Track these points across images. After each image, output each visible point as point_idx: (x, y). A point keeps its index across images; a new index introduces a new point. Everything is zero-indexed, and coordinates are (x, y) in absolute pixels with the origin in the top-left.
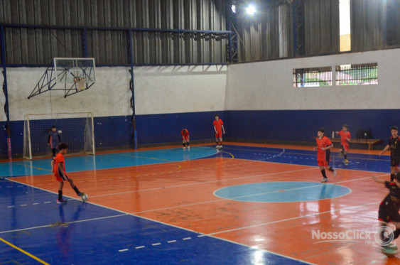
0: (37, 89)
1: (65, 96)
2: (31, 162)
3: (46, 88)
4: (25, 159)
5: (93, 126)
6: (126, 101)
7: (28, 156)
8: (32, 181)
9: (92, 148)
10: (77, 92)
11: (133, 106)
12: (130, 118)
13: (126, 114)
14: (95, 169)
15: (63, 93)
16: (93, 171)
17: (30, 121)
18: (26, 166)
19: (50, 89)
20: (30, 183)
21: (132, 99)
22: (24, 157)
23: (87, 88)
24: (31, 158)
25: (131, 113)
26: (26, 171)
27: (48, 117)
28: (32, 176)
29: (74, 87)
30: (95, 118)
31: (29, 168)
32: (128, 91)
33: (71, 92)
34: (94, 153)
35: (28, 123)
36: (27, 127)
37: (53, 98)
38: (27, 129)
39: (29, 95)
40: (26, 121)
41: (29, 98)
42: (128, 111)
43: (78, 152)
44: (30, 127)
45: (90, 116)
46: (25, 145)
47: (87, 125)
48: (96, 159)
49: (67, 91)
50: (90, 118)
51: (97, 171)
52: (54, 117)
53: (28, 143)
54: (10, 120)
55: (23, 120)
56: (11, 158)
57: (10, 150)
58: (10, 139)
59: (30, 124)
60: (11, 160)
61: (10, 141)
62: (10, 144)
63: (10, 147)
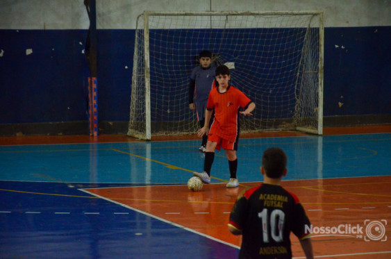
2: (148, 147)
4: (133, 138)
5: (322, 55)
7: (142, 128)
8: (148, 201)
9: (316, 114)
14: (320, 177)
16: (315, 183)
17: (152, 32)
18: (133, 156)
20: (143, 206)
22: (130, 132)
24: (148, 135)
27: (201, 23)
28: (149, 187)
30: (327, 30)
31: (142, 164)
34: (320, 130)
35: (147, 37)
36: (142, 55)
38: (144, 54)
40: (141, 32)
43: (276, 125)
44: (151, 48)
45: (315, 24)
46: (134, 97)
47: (306, 50)
48: (324, 149)
50: (315, 31)
51: (325, 182)
52: (218, 24)
53: (144, 93)
54: (99, 27)
55: (134, 27)
56: (95, 134)
57: (95, 110)
58: (94, 79)
59: (151, 41)
60: (95, 139)
61: (94, 86)
62: (95, 94)
63: (94, 102)
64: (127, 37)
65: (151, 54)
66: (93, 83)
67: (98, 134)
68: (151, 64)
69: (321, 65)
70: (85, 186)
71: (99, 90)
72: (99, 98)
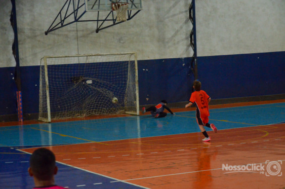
0: (58, 20)
1: (97, 31)
2: (50, 126)
3: (72, 19)
4: (41, 121)
5: (137, 74)
6: (184, 37)
7: (46, 116)
9: (135, 105)
10: (114, 24)
11: (194, 44)
12: (190, 61)
13: (184, 56)
14: (139, 137)
15: (94, 26)
16: (137, 140)
17: (49, 67)
18: (41, 130)
19: (76, 20)
21: (193, 33)
22: (40, 118)
23: (129, 18)
24: (49, 119)
25: (191, 54)
26: (43, 138)
27: (74, 61)
29: (110, 17)
30: (139, 62)
31: (47, 134)
32: (186, 22)
33: (106, 24)
34: (138, 113)
35: (46, 69)
36: (44, 78)
37: (80, 34)
38: (45, 78)
39: (46, 29)
40: (43, 67)
41: (46, 33)
42: (187, 50)
44: (49, 74)
45: (132, 59)
46: (41, 101)
48: (141, 122)
49: (100, 23)
50: (133, 62)
51: (142, 139)
52: (83, 61)
53: (46, 98)
54: (21, 65)
55: (39, 65)
56: (22, 120)
57: (21, 108)
58: (20, 92)
59: (48, 71)
60: (22, 123)
61: (20, 96)
62: (20, 100)
63: (20, 104)
64: (36, 69)
65: (49, 77)
66: (19, 94)
67: (24, 120)
68: (49, 83)
69: (137, 79)
70: (19, 148)
71: (22, 98)
72: (23, 101)
